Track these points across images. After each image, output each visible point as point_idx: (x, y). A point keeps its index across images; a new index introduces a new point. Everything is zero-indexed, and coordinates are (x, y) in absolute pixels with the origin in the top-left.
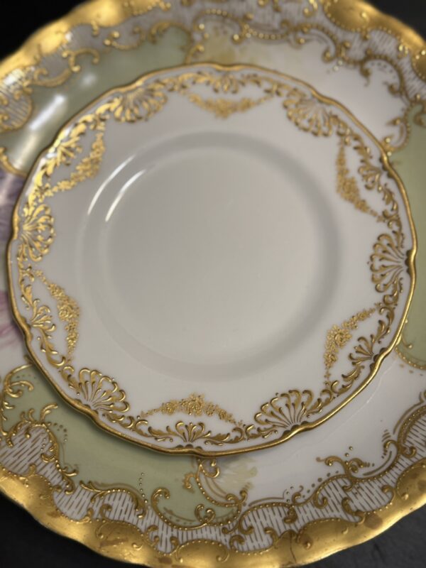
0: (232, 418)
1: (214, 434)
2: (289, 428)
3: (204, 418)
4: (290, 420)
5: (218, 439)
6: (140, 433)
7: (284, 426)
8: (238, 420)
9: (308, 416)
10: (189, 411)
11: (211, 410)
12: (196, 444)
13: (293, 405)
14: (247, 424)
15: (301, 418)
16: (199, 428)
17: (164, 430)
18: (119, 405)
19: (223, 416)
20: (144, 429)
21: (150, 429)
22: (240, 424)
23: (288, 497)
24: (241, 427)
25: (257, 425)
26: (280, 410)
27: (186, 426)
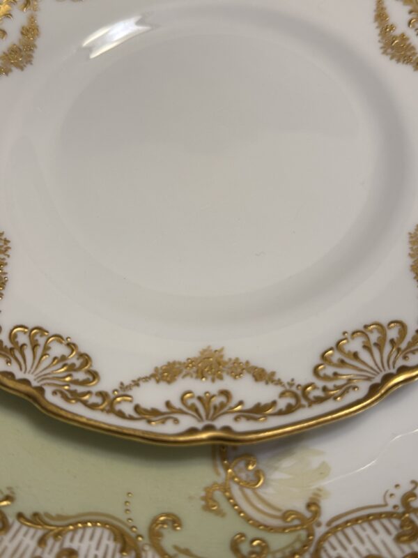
0: (276, 378)
1: (249, 404)
2: (378, 380)
3: (228, 383)
4: (375, 368)
5: (258, 411)
6: (121, 414)
7: (369, 379)
8: (286, 380)
9: (405, 358)
10: (201, 375)
11: (238, 369)
12: (220, 423)
13: (376, 344)
14: (303, 383)
15: (394, 363)
16: (222, 399)
17: (163, 408)
18: (81, 376)
19: (260, 375)
20: (128, 409)
21: (137, 408)
22: (291, 385)
23: (395, 501)
24: (294, 389)
25: (320, 384)
26: (355, 356)
27: (200, 398)
